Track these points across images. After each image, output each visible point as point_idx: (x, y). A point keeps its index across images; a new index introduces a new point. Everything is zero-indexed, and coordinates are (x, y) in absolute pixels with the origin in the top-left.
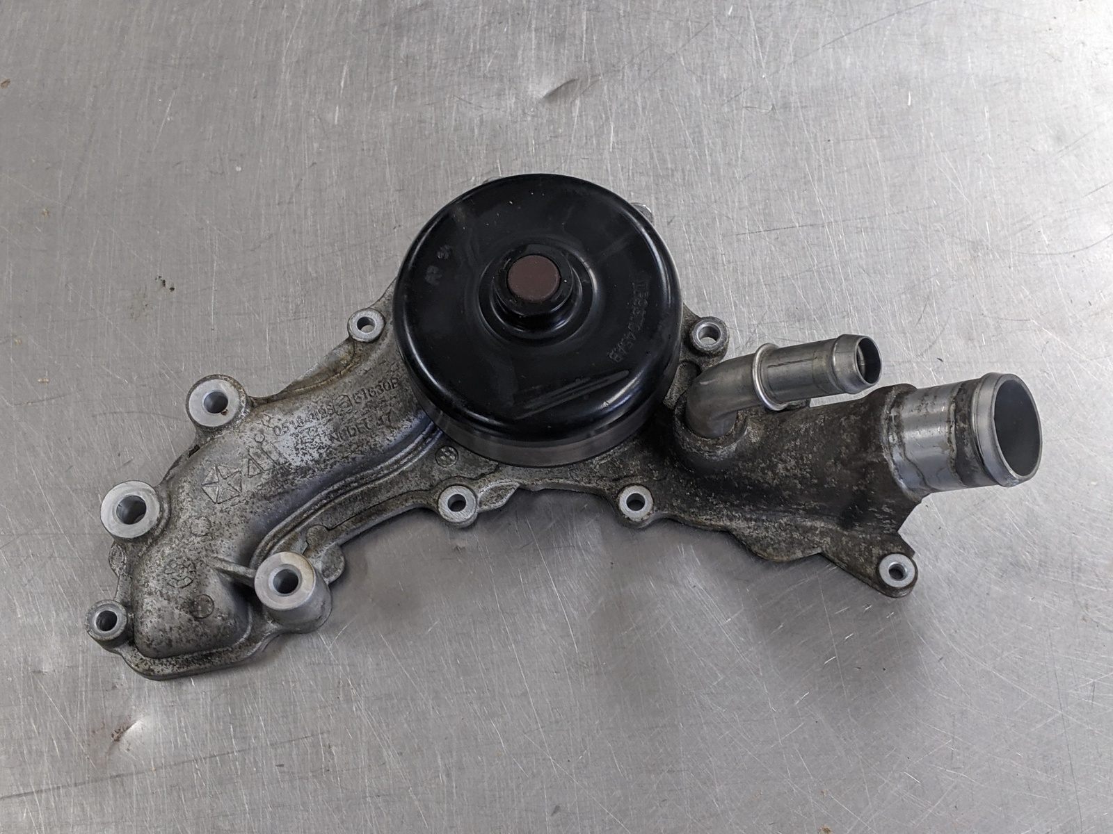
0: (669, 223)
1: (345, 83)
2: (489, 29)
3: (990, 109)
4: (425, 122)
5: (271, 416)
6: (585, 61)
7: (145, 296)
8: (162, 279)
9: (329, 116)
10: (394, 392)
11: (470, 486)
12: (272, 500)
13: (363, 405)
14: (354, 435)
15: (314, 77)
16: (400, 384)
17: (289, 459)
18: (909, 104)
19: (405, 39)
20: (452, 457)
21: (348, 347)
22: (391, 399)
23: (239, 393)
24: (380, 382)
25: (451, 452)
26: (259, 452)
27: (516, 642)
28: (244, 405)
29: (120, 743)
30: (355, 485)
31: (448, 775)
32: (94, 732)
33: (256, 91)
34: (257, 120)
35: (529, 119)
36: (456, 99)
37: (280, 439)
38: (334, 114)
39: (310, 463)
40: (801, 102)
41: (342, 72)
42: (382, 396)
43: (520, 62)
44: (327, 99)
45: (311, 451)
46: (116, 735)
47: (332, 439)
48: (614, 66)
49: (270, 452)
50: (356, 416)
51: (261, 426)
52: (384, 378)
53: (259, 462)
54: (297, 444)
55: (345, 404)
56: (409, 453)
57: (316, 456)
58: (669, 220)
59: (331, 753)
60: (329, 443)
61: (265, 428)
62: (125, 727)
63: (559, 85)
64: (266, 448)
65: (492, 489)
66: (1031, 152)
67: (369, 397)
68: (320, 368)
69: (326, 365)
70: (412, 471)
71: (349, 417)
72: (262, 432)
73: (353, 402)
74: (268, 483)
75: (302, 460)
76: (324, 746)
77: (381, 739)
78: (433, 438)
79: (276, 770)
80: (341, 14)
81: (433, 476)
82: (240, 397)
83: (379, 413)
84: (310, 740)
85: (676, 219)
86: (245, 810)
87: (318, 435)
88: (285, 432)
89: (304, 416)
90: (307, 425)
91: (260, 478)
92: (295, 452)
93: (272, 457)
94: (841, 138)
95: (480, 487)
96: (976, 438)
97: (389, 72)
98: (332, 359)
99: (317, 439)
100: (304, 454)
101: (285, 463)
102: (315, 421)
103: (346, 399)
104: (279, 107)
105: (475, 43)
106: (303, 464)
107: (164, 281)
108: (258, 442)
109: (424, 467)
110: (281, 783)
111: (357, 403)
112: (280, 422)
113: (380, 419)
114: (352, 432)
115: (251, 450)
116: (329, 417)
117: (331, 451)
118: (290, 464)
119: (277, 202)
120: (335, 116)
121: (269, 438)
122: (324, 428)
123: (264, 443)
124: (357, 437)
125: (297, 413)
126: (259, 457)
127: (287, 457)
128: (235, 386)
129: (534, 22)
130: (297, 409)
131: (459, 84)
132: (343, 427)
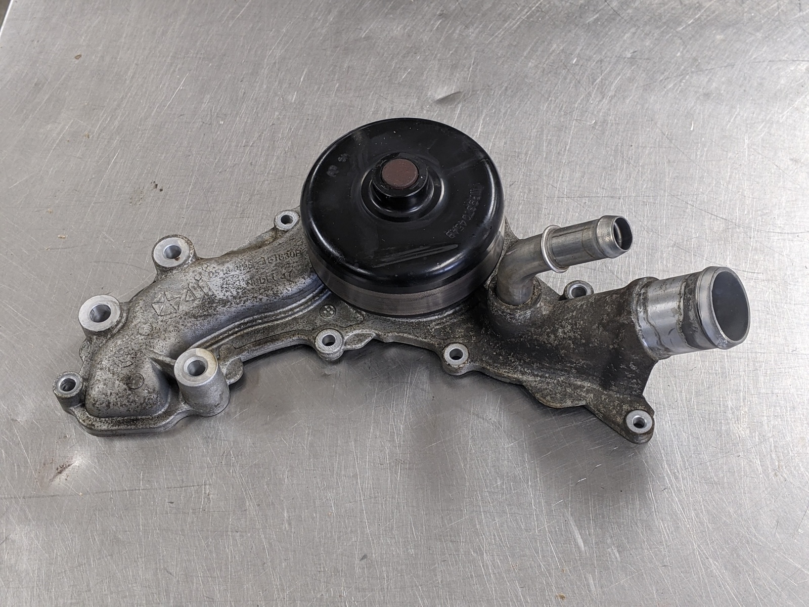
0: (510, 186)
1: (304, 79)
2: (408, 57)
3: (749, 138)
4: (354, 107)
5: (209, 264)
6: (469, 81)
7: (142, 192)
8: (156, 183)
9: (290, 97)
10: (296, 259)
11: (340, 331)
12: (199, 319)
13: (273, 265)
14: (264, 283)
15: (283, 73)
16: (301, 254)
17: (216, 293)
18: (692, 129)
19: (350, 56)
20: (332, 312)
21: (273, 233)
22: (294, 263)
23: (190, 247)
24: (288, 251)
25: (331, 309)
26: (196, 286)
27: (356, 441)
28: (192, 256)
29: (61, 475)
30: (261, 321)
31: (290, 524)
32: (44, 464)
33: (243, 78)
34: (241, 94)
35: (425, 112)
36: (377, 95)
37: (212, 280)
38: (293, 96)
39: (230, 297)
40: (615, 120)
41: (303, 72)
42: (288, 260)
43: (424, 78)
44: (289, 87)
45: (232, 290)
46: (60, 469)
47: (248, 283)
48: (489, 86)
49: (203, 287)
50: (267, 271)
51: (201, 270)
52: (291, 249)
53: (195, 293)
54: (223, 284)
55: (261, 263)
56: (301, 305)
57: (235, 293)
58: (511, 183)
59: (209, 499)
60: (245, 286)
61: (203, 272)
62: (67, 465)
63: (450, 94)
64: (201, 284)
65: (355, 335)
66: (775, 167)
67: (278, 260)
68: (250, 244)
69: (254, 243)
70: (301, 318)
71: (262, 271)
72: (200, 274)
73: (267, 262)
74: (197, 307)
75: (224, 295)
76: (205, 493)
77: (246, 494)
78: (320, 298)
79: (167, 504)
80: (309, 38)
81: (316, 323)
82: (190, 250)
83: (284, 271)
84: (196, 488)
85: (516, 183)
86: (139, 529)
87: (239, 280)
88: (216, 276)
89: (231, 267)
90: (232, 273)
91: (193, 303)
92: (220, 289)
93: (204, 290)
94: (640, 145)
95: (347, 332)
96: (697, 304)
97: (335, 75)
98: (260, 240)
99: (237, 283)
100: (227, 291)
101: (213, 295)
102: (238, 271)
103: (263, 259)
104: (257, 89)
105: (396, 63)
106: (225, 298)
107: (157, 185)
108: (196, 280)
109: (311, 317)
110: (169, 514)
111: (269, 263)
112: (214, 269)
113: (284, 274)
114: (262, 281)
115: (190, 284)
116: (248, 270)
117: (245, 292)
118: (216, 297)
119: (243, 145)
120: (293, 97)
121: (204, 278)
122: (244, 276)
123: (200, 281)
124: (265, 285)
125: (227, 265)
126: (195, 289)
127: (214, 291)
128: (188, 243)
129: (439, 55)
130: (228, 262)
131: (381, 87)
132: (257, 277)
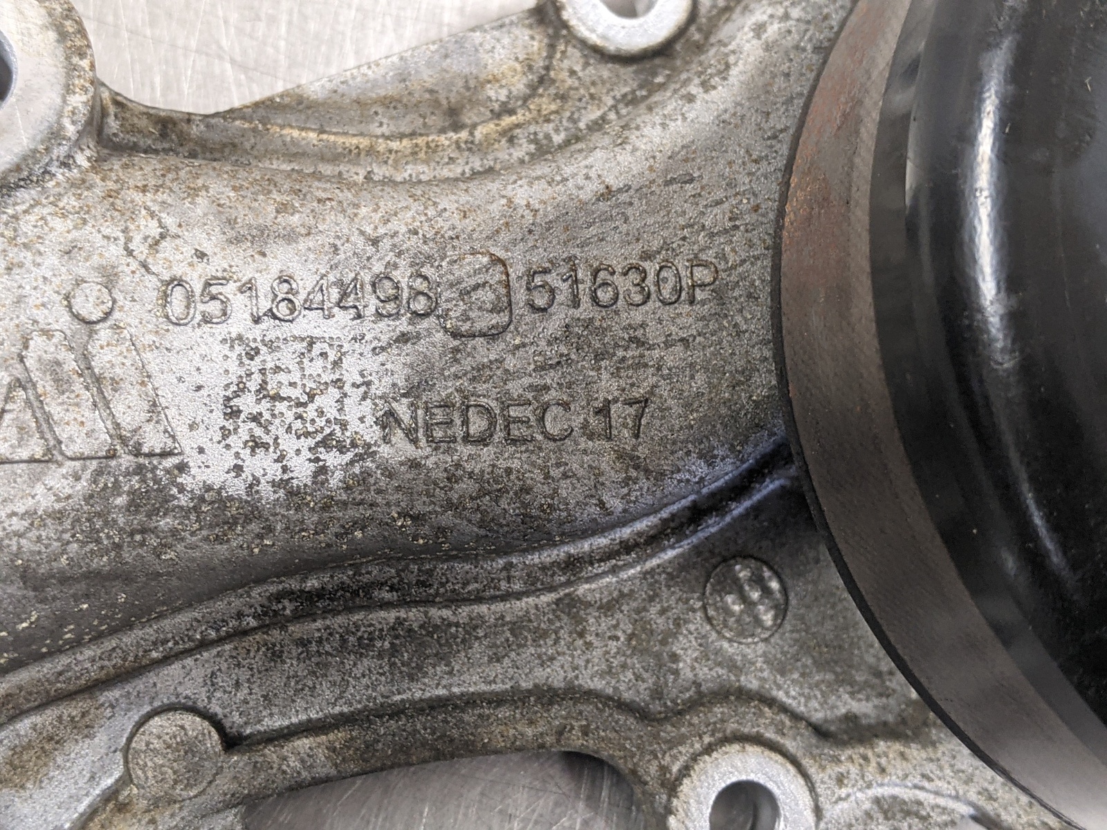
5: (170, 221)
10: (685, 319)
11: (806, 762)
13: (553, 325)
14: (483, 441)
16: (720, 296)
23: (72, 69)
24: (647, 256)
25: (766, 591)
37: (179, 337)
39: (265, 489)
42: (637, 316)
45: (289, 444)
47: (388, 420)
50: (511, 363)
51: (114, 252)
54: (241, 390)
55: (486, 296)
57: (302, 471)
60: (371, 433)
65: (877, 801)
67: (585, 300)
69: (428, 77)
71: (484, 352)
73: (520, 296)
74: (58, 516)
78: (725, 515)
81: (675, 658)
82: (68, 89)
83: (607, 386)
89: (305, 283)
90: (308, 324)
95: (840, 780)
98: (459, 65)
100: (256, 445)
102: (343, 317)
103: (496, 275)
106: (237, 488)
111: (535, 309)
112: (200, 266)
113: (604, 411)
114: (477, 425)
116: (403, 325)
117: (367, 474)
121: (129, 315)
122: (372, 364)
124: (487, 453)
128: (63, 36)
130: (290, 237)
132: (445, 389)
